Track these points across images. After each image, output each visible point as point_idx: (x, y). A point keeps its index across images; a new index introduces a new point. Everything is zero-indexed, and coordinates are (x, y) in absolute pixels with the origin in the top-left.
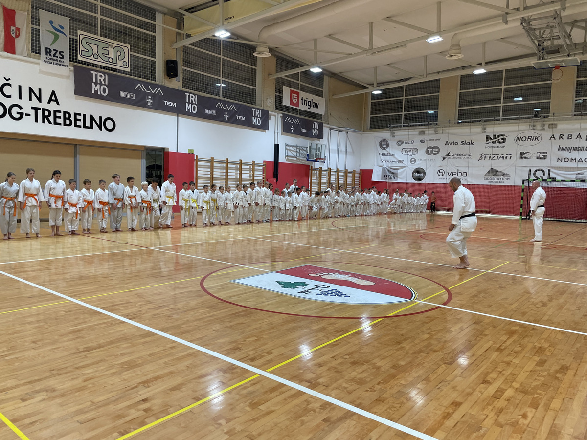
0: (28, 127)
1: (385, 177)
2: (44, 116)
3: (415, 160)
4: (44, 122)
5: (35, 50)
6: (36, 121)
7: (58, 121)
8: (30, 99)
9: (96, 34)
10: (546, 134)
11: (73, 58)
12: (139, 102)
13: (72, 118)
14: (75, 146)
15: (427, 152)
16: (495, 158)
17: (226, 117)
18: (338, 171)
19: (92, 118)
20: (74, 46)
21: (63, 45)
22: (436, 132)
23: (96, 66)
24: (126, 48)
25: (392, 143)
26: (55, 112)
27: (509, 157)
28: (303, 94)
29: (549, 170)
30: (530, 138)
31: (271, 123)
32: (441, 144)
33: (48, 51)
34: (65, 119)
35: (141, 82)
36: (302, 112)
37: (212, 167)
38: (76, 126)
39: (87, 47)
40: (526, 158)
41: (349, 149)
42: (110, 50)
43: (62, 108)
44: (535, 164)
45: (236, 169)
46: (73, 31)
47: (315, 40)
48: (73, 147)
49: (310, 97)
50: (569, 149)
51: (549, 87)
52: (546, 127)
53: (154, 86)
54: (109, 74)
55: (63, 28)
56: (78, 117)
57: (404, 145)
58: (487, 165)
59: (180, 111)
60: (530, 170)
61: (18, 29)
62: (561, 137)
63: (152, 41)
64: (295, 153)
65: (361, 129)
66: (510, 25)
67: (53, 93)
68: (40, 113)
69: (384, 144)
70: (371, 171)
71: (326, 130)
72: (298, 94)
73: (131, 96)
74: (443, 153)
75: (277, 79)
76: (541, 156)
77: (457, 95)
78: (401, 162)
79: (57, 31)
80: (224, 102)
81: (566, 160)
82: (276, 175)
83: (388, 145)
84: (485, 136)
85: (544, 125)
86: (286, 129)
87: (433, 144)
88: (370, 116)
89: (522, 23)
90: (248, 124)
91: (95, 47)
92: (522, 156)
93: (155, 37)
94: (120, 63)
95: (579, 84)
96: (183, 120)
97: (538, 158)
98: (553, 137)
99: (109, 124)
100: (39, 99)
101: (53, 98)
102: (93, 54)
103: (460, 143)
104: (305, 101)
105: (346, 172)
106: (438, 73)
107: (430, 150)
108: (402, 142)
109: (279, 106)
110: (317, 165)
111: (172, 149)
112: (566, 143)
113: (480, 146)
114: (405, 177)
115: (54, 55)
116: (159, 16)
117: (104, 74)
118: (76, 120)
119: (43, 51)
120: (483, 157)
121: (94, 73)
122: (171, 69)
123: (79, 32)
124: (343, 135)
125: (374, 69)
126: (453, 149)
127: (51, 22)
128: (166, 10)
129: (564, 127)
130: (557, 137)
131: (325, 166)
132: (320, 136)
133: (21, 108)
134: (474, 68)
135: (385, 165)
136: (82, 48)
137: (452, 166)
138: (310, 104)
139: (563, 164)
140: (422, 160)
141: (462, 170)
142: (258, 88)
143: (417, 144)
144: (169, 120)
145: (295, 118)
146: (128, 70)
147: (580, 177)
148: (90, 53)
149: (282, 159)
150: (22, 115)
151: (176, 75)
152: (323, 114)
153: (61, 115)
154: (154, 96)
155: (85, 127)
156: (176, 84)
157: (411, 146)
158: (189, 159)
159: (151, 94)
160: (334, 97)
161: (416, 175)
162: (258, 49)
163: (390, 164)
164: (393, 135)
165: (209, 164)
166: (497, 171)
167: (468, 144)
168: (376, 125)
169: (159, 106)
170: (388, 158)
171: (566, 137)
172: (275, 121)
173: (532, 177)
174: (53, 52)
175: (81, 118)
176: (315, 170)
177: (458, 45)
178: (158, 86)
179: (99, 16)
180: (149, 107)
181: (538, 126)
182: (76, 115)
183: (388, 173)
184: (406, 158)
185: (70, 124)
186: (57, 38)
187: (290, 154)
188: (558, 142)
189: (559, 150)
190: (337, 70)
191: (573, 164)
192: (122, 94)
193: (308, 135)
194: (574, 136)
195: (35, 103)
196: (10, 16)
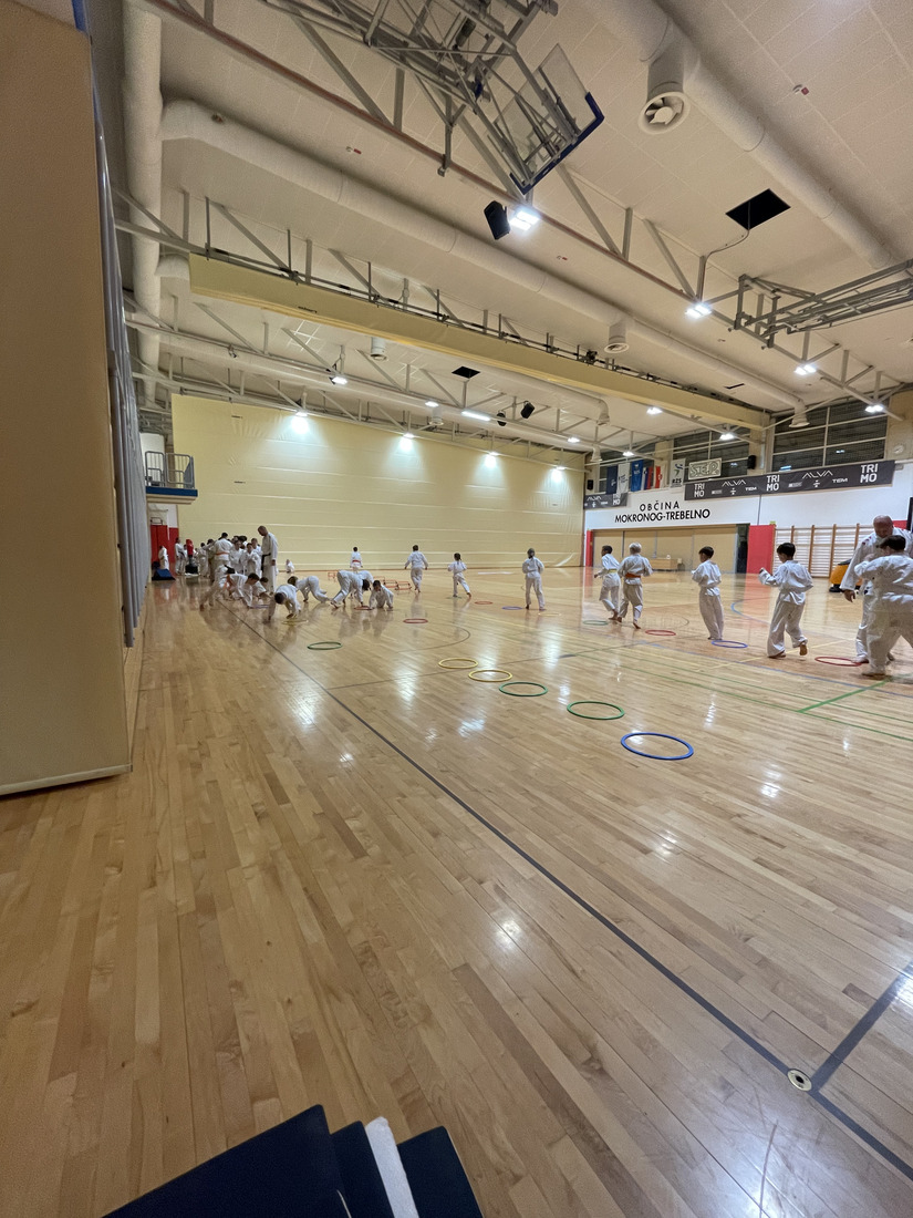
0: (664, 523)
2: (671, 516)
5: (669, 483)
6: (669, 519)
7: (678, 517)
8: (666, 509)
11: (686, 480)
12: (726, 494)
17: (816, 485)
19: (696, 512)
20: (687, 472)
21: (681, 475)
23: (699, 480)
24: (719, 460)
26: (677, 512)
33: (673, 481)
34: (681, 515)
35: (728, 480)
37: (793, 535)
38: (687, 518)
39: (694, 471)
42: (708, 466)
43: (681, 510)
46: (687, 464)
53: (737, 480)
54: (705, 482)
55: (682, 465)
59: (761, 492)
61: (662, 475)
67: (676, 502)
73: (720, 492)
79: (679, 468)
80: (814, 472)
90: (854, 482)
91: (698, 469)
99: (706, 514)
100: (670, 508)
101: (677, 505)
102: (697, 474)
111: (754, 523)
115: (676, 482)
117: (702, 483)
118: (687, 515)
121: (696, 485)
122: (751, 463)
123: (689, 464)
127: (676, 464)
133: (662, 514)
136: (691, 473)
142: (889, 436)
146: (718, 475)
148: (695, 473)
150: (663, 517)
151: (754, 466)
154: (737, 487)
155: (691, 518)
156: (758, 472)
158: (770, 530)
159: (735, 486)
165: (790, 533)
169: (741, 492)
175: (690, 513)
178: (741, 479)
180: (733, 496)
182: (687, 512)
185: (684, 518)
186: (678, 472)
192: (713, 492)
195: (668, 510)
196: (658, 469)
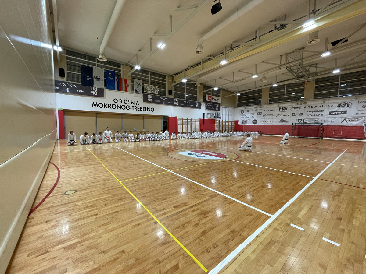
0: (131, 112)
1: (243, 123)
2: (135, 108)
3: (253, 117)
4: (135, 110)
5: (133, 90)
6: (133, 110)
7: (139, 109)
8: (131, 104)
9: (149, 84)
10: (303, 106)
11: (143, 92)
12: (161, 103)
13: (142, 109)
14: (143, 116)
15: (258, 114)
16: (283, 115)
17: (187, 105)
18: (226, 121)
19: (148, 108)
20: (143, 88)
21: (140, 88)
22: (261, 107)
23: (149, 93)
24: (157, 87)
25: (245, 111)
26: (138, 107)
27: (288, 115)
28: (213, 97)
29: (304, 119)
30: (296, 108)
31: (202, 106)
32: (263, 111)
33: (136, 90)
34: (141, 109)
35: (161, 97)
36: (213, 102)
37: (182, 121)
38: (143, 111)
39: (146, 88)
40: (295, 115)
41: (230, 114)
42: (153, 88)
43: (140, 106)
44: (298, 117)
45: (190, 121)
46: (143, 84)
47: (215, 80)
48: (143, 117)
49: (215, 97)
50: (312, 111)
51: (304, 89)
52: (303, 104)
53: (165, 98)
54: (152, 95)
55: (140, 83)
56: (144, 108)
57: (249, 112)
58: (280, 118)
59: (173, 104)
60: (296, 119)
61: (128, 85)
62: (308, 107)
63: (165, 84)
64: (210, 116)
65: (234, 107)
66: (282, 70)
67: (137, 102)
68: (134, 107)
69: (242, 112)
70: (237, 121)
71: (221, 108)
72: (211, 97)
73: (158, 101)
74: (263, 114)
75: (204, 93)
76: (301, 114)
77: (268, 94)
78: (248, 118)
79: (139, 84)
80: (186, 101)
81: (311, 115)
82: (204, 123)
83: (243, 112)
84: (279, 107)
85: (302, 103)
86: (207, 108)
87: (259, 111)
88: (237, 102)
89: (287, 69)
90: (194, 107)
91: (148, 88)
92: (293, 114)
93: (165, 83)
94: (155, 92)
95: (316, 87)
96: (174, 107)
97: (299, 115)
98: (305, 107)
99: (152, 110)
100: (134, 104)
101: (137, 103)
102: (148, 90)
103: (269, 111)
104: (213, 99)
105: (229, 121)
106: (261, 86)
107: (259, 113)
108: (249, 111)
109: (204, 101)
110: (218, 119)
111: (170, 116)
112: (310, 109)
113: (277, 111)
114: (250, 123)
115: (138, 91)
116: (167, 77)
117: (151, 95)
118: (143, 109)
119: (135, 90)
120: (278, 115)
121: (148, 95)
122: (170, 92)
123: (144, 84)
124: (227, 109)
125: (237, 87)
126: (267, 113)
127: (137, 82)
128: (169, 75)
129: (309, 103)
130: (307, 107)
131: (221, 120)
132: (219, 110)
133: (129, 106)
134: (272, 84)
135: (243, 119)
136: (145, 89)
137: (267, 118)
138: (215, 100)
139: (310, 117)
140: (256, 117)
141: (270, 120)
142: (198, 96)
143: (254, 111)
144: (170, 107)
145: (210, 104)
146: (158, 94)
147: (316, 121)
148: (147, 90)
149: (206, 118)
150: (129, 108)
151: (171, 94)
152: (220, 102)
153: (139, 108)
154: (165, 101)
155: (146, 111)
156: (172, 97)
157: (252, 112)
158: (176, 119)
159: (164, 100)
160: (224, 97)
161: (254, 122)
162: (196, 84)
163: (244, 119)
164: (245, 109)
165: (182, 120)
166: (283, 120)
167: (273, 111)
168: (240, 105)
169: (166, 104)
170: (244, 116)
171: (310, 107)
172: (203, 106)
173: (297, 122)
174: (137, 91)
175: (145, 108)
176: (217, 121)
177: (265, 77)
178: (166, 98)
179: (150, 79)
180: (164, 104)
181: (299, 104)
182: (143, 107)
183: (244, 122)
184: (250, 116)
185: (142, 110)
186: (138, 86)
187: (209, 116)
188: (307, 109)
189: (308, 112)
190: (225, 88)
191: (314, 117)
192: (156, 101)
193: (215, 110)
194: (314, 106)
195: (133, 105)
196: (126, 81)
